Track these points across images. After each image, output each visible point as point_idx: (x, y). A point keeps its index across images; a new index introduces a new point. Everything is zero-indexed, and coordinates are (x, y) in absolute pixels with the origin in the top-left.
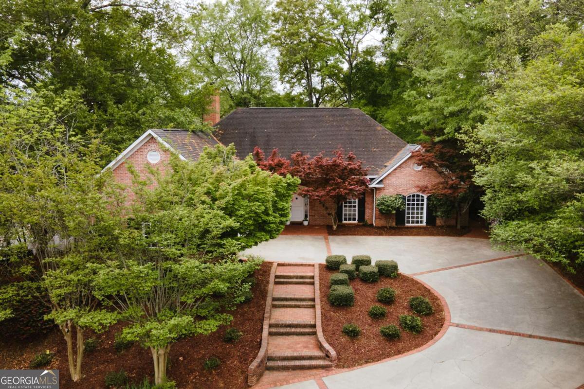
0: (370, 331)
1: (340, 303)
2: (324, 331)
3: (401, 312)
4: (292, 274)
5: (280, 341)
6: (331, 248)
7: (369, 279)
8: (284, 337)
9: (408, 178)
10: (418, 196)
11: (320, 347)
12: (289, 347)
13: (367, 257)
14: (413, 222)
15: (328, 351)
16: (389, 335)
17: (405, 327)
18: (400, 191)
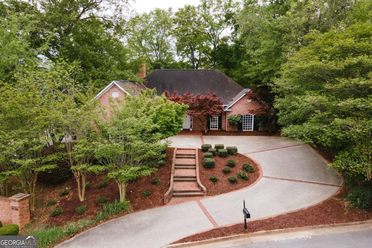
0: (223, 180)
1: (209, 166)
2: (200, 179)
3: (238, 171)
4: (184, 154)
5: (179, 184)
6: (204, 141)
7: (223, 155)
8: (181, 182)
9: (244, 106)
10: (249, 115)
11: (199, 186)
12: (183, 187)
13: (222, 145)
14: (246, 129)
15: (202, 188)
16: (232, 181)
17: (240, 177)
18: (240, 113)
